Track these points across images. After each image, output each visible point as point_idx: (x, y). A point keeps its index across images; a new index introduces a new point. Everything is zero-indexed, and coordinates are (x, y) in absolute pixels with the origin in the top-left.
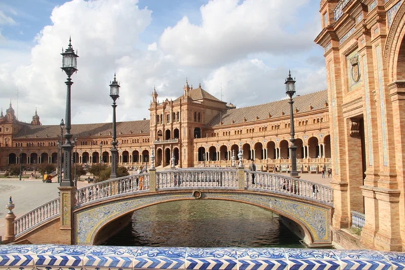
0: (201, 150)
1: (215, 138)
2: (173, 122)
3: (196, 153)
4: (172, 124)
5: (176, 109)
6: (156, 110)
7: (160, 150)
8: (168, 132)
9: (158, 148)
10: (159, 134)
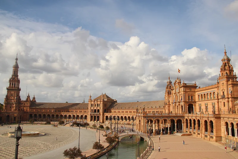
0: (107, 117)
1: (112, 113)
2: (97, 107)
3: (105, 118)
4: (97, 108)
5: (99, 103)
6: (91, 102)
7: (92, 116)
8: (95, 110)
9: (91, 115)
10: (92, 110)
